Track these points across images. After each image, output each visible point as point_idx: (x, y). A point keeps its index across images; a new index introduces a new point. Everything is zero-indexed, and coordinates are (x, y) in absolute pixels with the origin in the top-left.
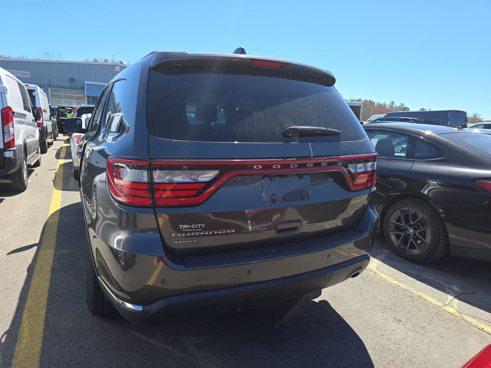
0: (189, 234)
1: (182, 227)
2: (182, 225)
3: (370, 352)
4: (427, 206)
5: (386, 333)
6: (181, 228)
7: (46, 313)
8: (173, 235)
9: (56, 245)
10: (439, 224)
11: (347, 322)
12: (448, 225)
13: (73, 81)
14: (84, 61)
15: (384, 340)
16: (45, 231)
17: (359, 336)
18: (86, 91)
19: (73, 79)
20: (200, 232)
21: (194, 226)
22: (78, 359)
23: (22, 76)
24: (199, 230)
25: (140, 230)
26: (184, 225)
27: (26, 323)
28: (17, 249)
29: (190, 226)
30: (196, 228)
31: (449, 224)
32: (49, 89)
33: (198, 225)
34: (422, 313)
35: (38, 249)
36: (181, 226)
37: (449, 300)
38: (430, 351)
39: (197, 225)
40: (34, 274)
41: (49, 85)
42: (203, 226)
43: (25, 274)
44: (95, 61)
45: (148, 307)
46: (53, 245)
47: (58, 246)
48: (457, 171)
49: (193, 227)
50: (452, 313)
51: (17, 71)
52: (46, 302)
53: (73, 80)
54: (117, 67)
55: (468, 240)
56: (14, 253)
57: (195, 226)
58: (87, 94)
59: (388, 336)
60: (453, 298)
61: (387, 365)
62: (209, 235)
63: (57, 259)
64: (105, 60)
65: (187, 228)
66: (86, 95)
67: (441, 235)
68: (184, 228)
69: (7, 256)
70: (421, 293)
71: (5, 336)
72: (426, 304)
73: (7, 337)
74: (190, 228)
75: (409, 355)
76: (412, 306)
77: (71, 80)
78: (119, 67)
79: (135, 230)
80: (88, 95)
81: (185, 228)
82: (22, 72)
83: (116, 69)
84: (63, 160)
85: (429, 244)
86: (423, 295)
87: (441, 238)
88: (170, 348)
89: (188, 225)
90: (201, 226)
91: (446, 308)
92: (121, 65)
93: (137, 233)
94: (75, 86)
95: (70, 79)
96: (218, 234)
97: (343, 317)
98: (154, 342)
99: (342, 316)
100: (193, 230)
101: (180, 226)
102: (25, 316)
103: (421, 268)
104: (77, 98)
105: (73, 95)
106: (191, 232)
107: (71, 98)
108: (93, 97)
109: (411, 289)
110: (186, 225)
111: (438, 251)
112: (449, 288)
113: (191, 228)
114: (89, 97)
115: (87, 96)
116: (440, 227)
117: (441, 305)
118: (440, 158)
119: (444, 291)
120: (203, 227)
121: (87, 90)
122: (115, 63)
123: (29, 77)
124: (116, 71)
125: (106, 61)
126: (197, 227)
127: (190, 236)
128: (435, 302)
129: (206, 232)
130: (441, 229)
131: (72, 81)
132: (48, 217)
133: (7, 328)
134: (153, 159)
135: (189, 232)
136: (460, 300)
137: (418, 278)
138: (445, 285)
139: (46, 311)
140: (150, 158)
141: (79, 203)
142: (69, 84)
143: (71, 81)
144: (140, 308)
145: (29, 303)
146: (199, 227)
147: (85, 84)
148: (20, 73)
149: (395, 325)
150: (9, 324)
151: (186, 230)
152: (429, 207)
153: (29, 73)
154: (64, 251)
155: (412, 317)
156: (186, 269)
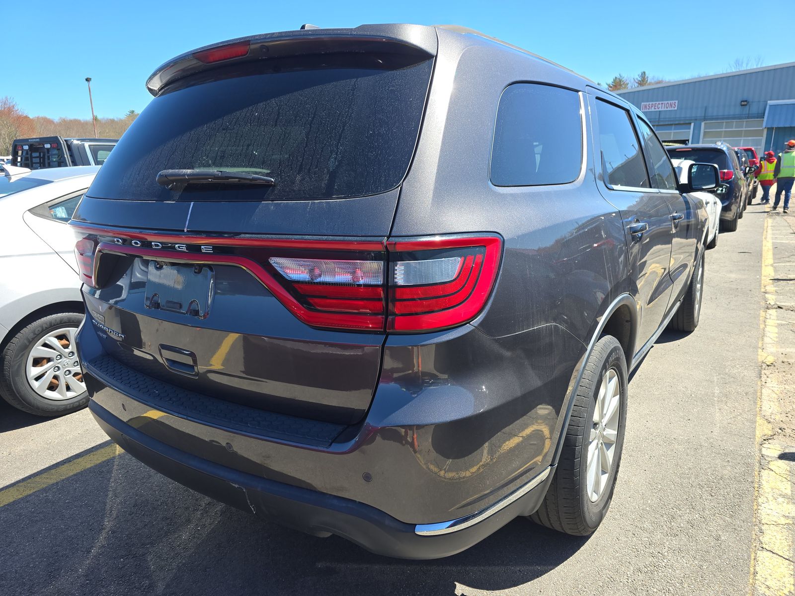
13: (746, 105)
18: (765, 119)
19: (746, 101)
23: (666, 109)
32: (703, 124)
41: (705, 116)
51: (660, 103)
53: (745, 103)
58: (767, 123)
66: (765, 127)
77: (743, 103)
80: (769, 126)
82: (666, 102)
94: (747, 113)
95: (742, 101)
105: (743, 128)
108: (778, 129)
114: (770, 130)
115: (768, 128)
121: (768, 117)
123: (676, 108)
131: (744, 105)
142: (738, 110)
143: (742, 105)
148: (663, 105)
153: (677, 102)
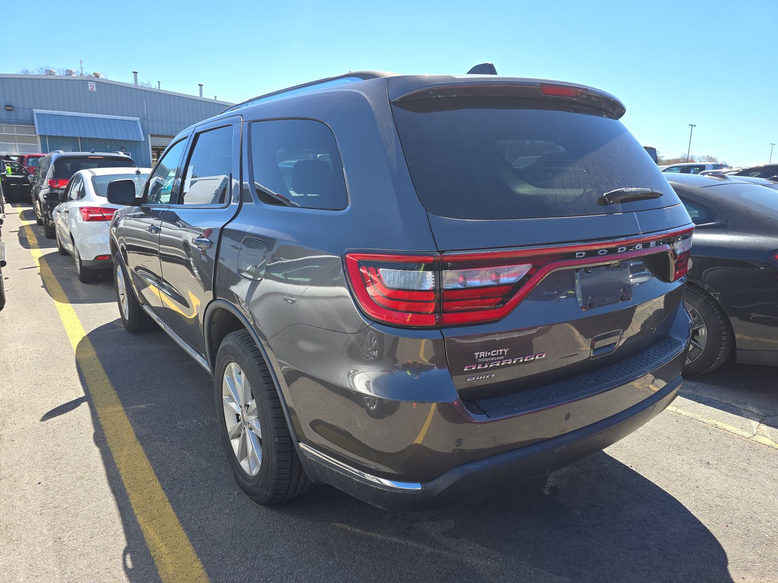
0: (487, 367)
1: (479, 355)
2: (479, 353)
3: (694, 513)
4: (698, 293)
5: (700, 482)
6: (476, 358)
7: (174, 511)
8: (465, 370)
9: (120, 397)
10: (719, 319)
11: (640, 473)
12: (734, 320)
13: (12, 110)
14: (22, 73)
15: (703, 494)
16: (85, 374)
17: (668, 492)
18: (36, 126)
19: (11, 106)
20: (501, 361)
21: (494, 353)
22: (276, 579)
24: (500, 358)
25: (402, 365)
26: (481, 353)
27: (150, 531)
28: (54, 410)
29: (489, 354)
30: (496, 356)
31: (736, 318)
33: (500, 350)
34: (732, 449)
35: (92, 407)
36: (477, 354)
37: (754, 426)
38: (770, 501)
39: (498, 351)
40: (112, 449)
42: (506, 351)
43: (96, 450)
44: (48, 73)
45: (431, 485)
46: (115, 398)
47: (125, 399)
48: (743, 242)
49: (492, 355)
50: (770, 445)
52: (163, 492)
53: (10, 108)
54: (90, 84)
55: (752, 338)
56: (52, 417)
57: (496, 353)
58: (39, 131)
59: (705, 488)
60: (758, 423)
61: (726, 528)
62: (512, 364)
63: (136, 419)
64: (67, 71)
65: (485, 357)
66: (38, 134)
67: (723, 335)
68: (480, 357)
69: (42, 423)
70: (715, 421)
71: (128, 557)
72: (731, 436)
73: (131, 558)
74: (488, 357)
75: (747, 511)
76: (713, 440)
77: (8, 108)
78: (94, 83)
79: (395, 365)
80: (43, 134)
81: (482, 356)
83: (90, 88)
84: (39, 250)
85: (703, 349)
86: (719, 424)
87: (723, 340)
88: (410, 543)
89: (486, 352)
90: (503, 352)
91: (757, 438)
92: (96, 79)
93: (398, 371)
94: (15, 119)
95: (6, 106)
96: (524, 362)
97: (630, 467)
98: (379, 536)
99: (628, 465)
100: (492, 359)
101: (475, 354)
102: (140, 520)
103: (693, 384)
104: (21, 139)
105: (14, 133)
106: (490, 362)
107: (11, 139)
108: (50, 137)
109: (698, 416)
110: (484, 353)
111: (718, 358)
112: (744, 410)
113: (490, 356)
114: (43, 137)
115: (41, 136)
116: (721, 324)
117: (750, 436)
118: (712, 223)
119: (741, 415)
120: (505, 354)
121: (38, 123)
122: (87, 77)
124: (90, 90)
125: (69, 73)
126: (497, 354)
127: (488, 369)
128: (739, 432)
129: (508, 361)
130: (722, 326)
131: (9, 110)
132: (75, 351)
133: (122, 543)
134: (443, 252)
135: (486, 362)
136: (768, 425)
137: (699, 400)
138: (738, 406)
139: (173, 508)
140: (439, 252)
141: (115, 323)
142: (4, 114)
143: (7, 110)
144: (417, 487)
145: (134, 499)
146: (501, 354)
147: (35, 115)
149: (704, 470)
150: (123, 537)
151: (482, 360)
152: (702, 295)
154: (138, 406)
155: (722, 457)
156: (489, 420)
